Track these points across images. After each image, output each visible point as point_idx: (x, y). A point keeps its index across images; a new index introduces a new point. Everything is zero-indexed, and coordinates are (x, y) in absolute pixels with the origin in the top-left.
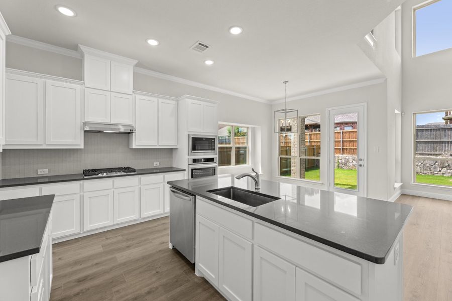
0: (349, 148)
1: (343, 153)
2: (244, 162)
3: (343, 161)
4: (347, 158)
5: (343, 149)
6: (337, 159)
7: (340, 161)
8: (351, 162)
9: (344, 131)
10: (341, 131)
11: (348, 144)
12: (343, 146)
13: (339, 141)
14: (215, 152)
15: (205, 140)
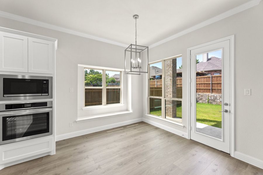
0: (217, 88)
1: (212, 92)
2: (117, 101)
3: (212, 98)
4: (215, 96)
5: (212, 89)
6: (207, 97)
7: (210, 98)
8: (218, 99)
9: (213, 76)
10: (211, 76)
11: (216, 85)
12: (212, 87)
13: (209, 84)
14: (48, 95)
15: (29, 81)
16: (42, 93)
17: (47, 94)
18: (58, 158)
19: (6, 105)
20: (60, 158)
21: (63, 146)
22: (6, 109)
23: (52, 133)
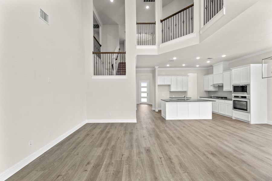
15: (240, 87)
16: (244, 92)
17: (246, 93)
22: (234, 97)
23: (249, 112)
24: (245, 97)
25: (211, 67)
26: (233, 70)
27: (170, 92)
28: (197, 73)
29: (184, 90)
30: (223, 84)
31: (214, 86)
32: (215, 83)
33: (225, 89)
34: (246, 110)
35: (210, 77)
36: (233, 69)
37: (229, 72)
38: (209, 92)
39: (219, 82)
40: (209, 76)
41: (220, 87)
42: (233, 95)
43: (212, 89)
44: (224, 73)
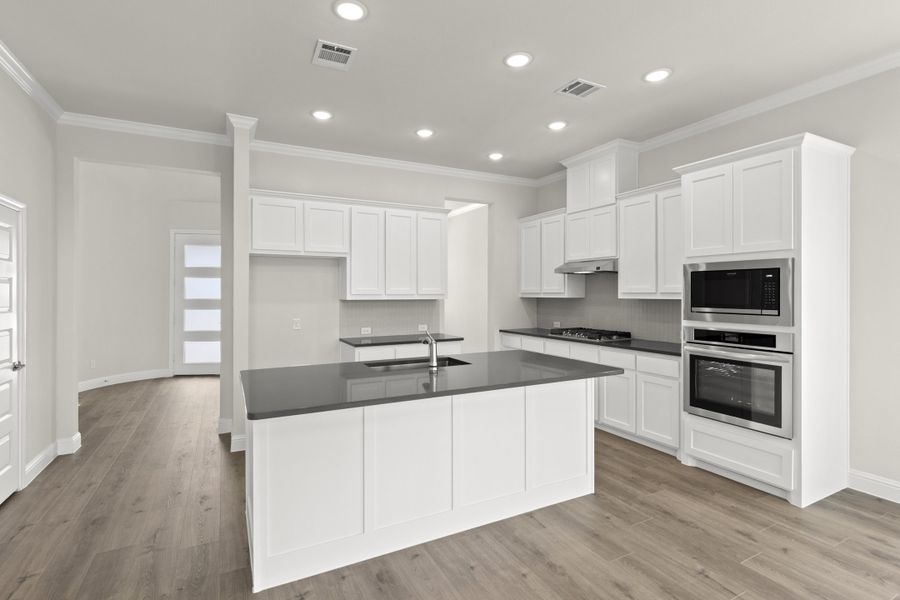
14: (779, 315)
15: (735, 276)
16: (762, 308)
17: (776, 312)
18: (796, 518)
19: (696, 330)
20: (798, 522)
21: (848, 508)
22: (696, 338)
23: (792, 436)
24: (768, 341)
25: (555, 177)
26: (686, 179)
27: (344, 302)
28: (490, 205)
29: (426, 292)
30: (615, 262)
31: (569, 272)
32: (576, 255)
33: (629, 287)
34: (775, 420)
35: (550, 224)
36: (686, 172)
37: (651, 197)
38: (539, 304)
39: (592, 249)
40: (544, 220)
41: (604, 276)
42: (685, 323)
43: (557, 287)
44: (623, 203)
